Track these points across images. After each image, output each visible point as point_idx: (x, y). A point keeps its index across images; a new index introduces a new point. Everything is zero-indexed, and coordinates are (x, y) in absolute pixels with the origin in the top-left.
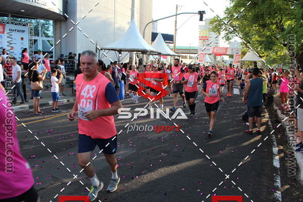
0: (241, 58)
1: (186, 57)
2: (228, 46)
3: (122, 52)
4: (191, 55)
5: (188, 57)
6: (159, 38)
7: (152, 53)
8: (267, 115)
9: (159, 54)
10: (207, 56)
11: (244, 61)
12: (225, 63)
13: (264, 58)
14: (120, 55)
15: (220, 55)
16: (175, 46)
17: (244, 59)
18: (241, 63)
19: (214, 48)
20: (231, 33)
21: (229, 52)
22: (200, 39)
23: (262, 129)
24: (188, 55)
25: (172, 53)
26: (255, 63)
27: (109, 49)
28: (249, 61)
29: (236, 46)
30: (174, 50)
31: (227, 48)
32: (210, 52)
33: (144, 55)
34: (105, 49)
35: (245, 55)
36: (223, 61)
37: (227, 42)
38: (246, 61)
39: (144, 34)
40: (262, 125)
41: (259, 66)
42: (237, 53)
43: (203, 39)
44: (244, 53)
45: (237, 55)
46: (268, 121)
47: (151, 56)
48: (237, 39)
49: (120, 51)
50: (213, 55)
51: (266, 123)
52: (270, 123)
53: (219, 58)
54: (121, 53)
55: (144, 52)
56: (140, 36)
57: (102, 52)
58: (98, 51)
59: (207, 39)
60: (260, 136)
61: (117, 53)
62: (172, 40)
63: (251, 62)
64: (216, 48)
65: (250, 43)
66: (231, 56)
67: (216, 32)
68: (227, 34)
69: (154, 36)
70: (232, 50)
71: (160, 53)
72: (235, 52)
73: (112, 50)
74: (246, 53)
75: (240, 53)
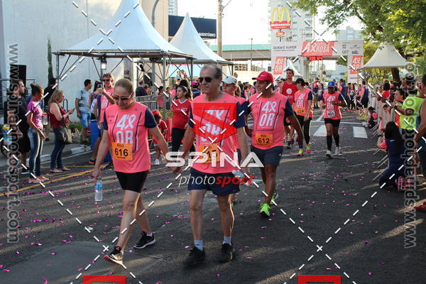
0: (365, 63)
1: (244, 68)
3: (108, 59)
4: (255, 63)
5: (249, 68)
6: (187, 28)
7: (173, 58)
10: (290, 62)
11: (369, 69)
12: (329, 76)
14: (104, 66)
17: (374, 62)
19: (305, 44)
21: (338, 51)
22: (273, 28)
24: (249, 62)
26: (395, 71)
27: (79, 54)
28: (380, 68)
29: (350, 38)
30: (220, 51)
31: (332, 43)
33: (156, 65)
34: (70, 54)
35: (371, 56)
36: (324, 73)
37: (333, 29)
38: (375, 68)
42: (356, 52)
43: (280, 27)
44: (369, 53)
45: (354, 57)
47: (171, 65)
49: (103, 58)
50: (302, 59)
53: (315, 65)
54: (106, 62)
55: (156, 57)
57: (63, 59)
58: (54, 57)
59: (288, 27)
61: (98, 62)
62: (214, 32)
63: (386, 70)
64: (309, 44)
65: (381, 29)
66: (342, 62)
67: (307, 8)
69: (175, 23)
70: (344, 46)
71: (191, 59)
72: (351, 51)
73: (86, 54)
74: (374, 52)
75: (361, 52)
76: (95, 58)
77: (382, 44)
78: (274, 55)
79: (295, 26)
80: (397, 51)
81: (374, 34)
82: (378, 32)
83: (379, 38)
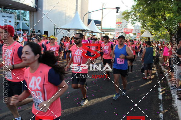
0: (141, 35)
2: (133, 28)
4: (111, 33)
6: (92, 23)
7: (88, 31)
8: (155, 69)
9: (92, 32)
12: (131, 38)
13: (154, 35)
14: (69, 32)
15: (128, 33)
16: (101, 28)
17: (143, 35)
18: (141, 38)
19: (125, 29)
20: (135, 20)
21: (134, 32)
22: (117, 24)
23: (152, 77)
24: (109, 33)
25: (100, 31)
26: (149, 38)
27: (62, 29)
28: (145, 37)
29: (138, 28)
30: (101, 29)
31: (132, 29)
32: (123, 31)
33: (83, 32)
35: (143, 33)
36: (130, 37)
37: (133, 26)
38: (144, 37)
39: (83, 20)
40: (153, 74)
41: (151, 40)
43: (119, 23)
44: (142, 32)
46: (156, 73)
47: (87, 33)
48: (138, 24)
49: (69, 30)
50: (124, 33)
51: (155, 74)
52: (157, 74)
53: (127, 35)
55: (83, 31)
56: (81, 21)
58: (56, 29)
59: (121, 24)
60: (151, 81)
62: (100, 24)
63: (146, 38)
64: (126, 29)
66: (135, 34)
67: (126, 19)
68: (133, 21)
69: (89, 21)
70: (136, 31)
72: (137, 32)
73: (64, 29)
74: (144, 32)
75: (140, 32)
76: (67, 30)
77: (146, 30)
78: (116, 31)
79: (123, 23)
80: (150, 33)
81: (144, 28)
82: (145, 27)
83: (145, 29)
